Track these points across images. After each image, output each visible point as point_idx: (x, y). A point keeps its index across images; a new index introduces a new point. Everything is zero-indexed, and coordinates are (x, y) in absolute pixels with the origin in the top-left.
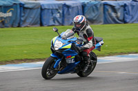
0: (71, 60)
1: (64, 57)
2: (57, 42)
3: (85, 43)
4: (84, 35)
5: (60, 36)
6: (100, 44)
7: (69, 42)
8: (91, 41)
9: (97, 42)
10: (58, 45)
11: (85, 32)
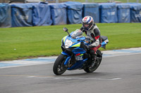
0: (79, 58)
1: (74, 55)
2: (67, 41)
3: (92, 42)
4: (92, 34)
5: (70, 36)
6: (105, 42)
7: (79, 41)
8: (98, 40)
9: (103, 41)
10: (69, 43)
11: (93, 32)
